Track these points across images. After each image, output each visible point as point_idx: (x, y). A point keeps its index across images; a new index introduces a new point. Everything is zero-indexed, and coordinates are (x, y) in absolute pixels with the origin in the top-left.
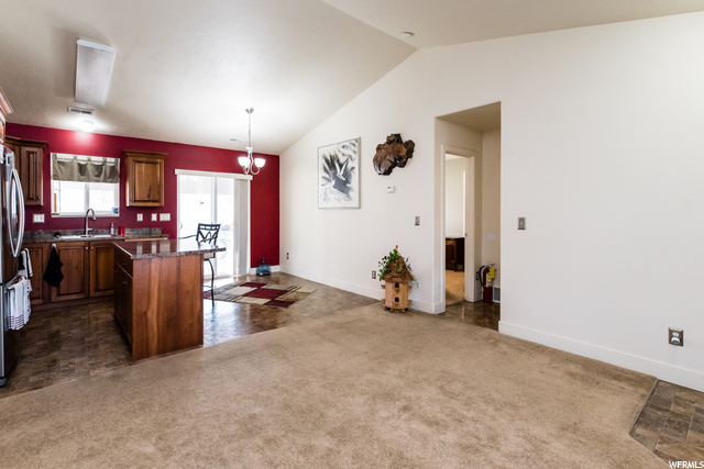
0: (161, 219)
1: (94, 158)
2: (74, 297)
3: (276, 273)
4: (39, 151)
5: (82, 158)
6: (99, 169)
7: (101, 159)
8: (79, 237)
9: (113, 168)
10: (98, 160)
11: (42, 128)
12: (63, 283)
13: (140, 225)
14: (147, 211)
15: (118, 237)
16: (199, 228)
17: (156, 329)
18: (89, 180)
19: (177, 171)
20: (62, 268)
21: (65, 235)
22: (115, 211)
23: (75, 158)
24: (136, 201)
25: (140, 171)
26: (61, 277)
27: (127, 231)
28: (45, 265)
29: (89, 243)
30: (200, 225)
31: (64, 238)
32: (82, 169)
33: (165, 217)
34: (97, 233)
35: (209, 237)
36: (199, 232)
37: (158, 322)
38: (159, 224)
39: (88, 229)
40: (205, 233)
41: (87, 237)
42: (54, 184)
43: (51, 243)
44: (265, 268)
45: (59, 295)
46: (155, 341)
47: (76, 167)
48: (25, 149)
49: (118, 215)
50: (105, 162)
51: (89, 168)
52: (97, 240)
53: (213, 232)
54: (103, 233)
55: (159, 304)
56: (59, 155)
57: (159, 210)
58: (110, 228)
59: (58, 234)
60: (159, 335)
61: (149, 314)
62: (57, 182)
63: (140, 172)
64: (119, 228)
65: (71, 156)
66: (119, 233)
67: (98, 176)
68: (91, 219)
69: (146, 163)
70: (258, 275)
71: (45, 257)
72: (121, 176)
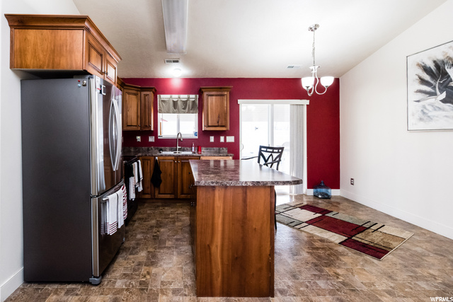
0: (227, 141)
1: (182, 96)
2: (168, 196)
3: (335, 197)
4: (151, 94)
5: (175, 97)
6: (185, 103)
7: (186, 96)
8: (172, 153)
9: (194, 102)
10: (184, 97)
11: (153, 79)
12: (162, 185)
13: (212, 145)
14: (217, 134)
15: (197, 154)
16: (260, 151)
17: (220, 267)
18: (179, 112)
19: (240, 101)
20: (162, 175)
21: (165, 151)
22: (195, 134)
23: (171, 97)
24: (209, 126)
25: (212, 101)
26: (161, 181)
27: (203, 149)
28: (152, 172)
29: (177, 157)
30: (261, 147)
31: (164, 153)
32: (175, 103)
33: (231, 139)
34: (184, 150)
35: (270, 160)
36: (261, 154)
37: (222, 259)
38: (226, 144)
39: (178, 147)
40: (266, 155)
41: (178, 153)
42: (160, 115)
43: (155, 157)
44: (323, 190)
45: (160, 194)
46: (220, 279)
47: (172, 103)
48: (143, 93)
49: (197, 137)
50: (189, 98)
51: (179, 103)
52: (183, 156)
53: (275, 155)
54: (187, 150)
55: (223, 239)
56: (162, 96)
57: (225, 133)
58: (192, 146)
59: (161, 150)
60: (223, 273)
61: (213, 248)
62: (161, 114)
63: (212, 103)
64: (198, 147)
65: (168, 96)
66: (198, 151)
67: (184, 109)
68: (180, 139)
69: (216, 95)
70: (315, 196)
71: (152, 166)
72: (199, 108)
